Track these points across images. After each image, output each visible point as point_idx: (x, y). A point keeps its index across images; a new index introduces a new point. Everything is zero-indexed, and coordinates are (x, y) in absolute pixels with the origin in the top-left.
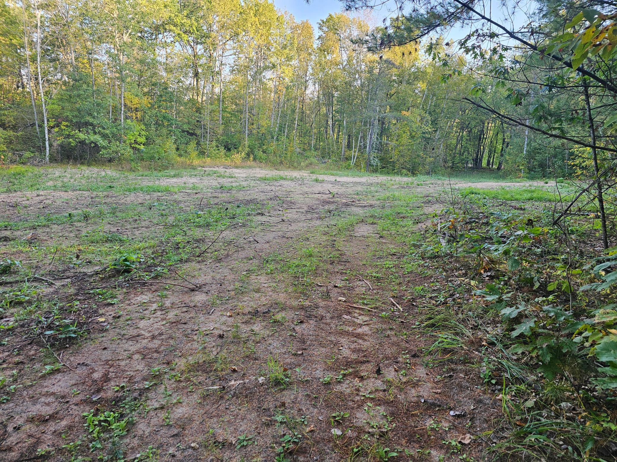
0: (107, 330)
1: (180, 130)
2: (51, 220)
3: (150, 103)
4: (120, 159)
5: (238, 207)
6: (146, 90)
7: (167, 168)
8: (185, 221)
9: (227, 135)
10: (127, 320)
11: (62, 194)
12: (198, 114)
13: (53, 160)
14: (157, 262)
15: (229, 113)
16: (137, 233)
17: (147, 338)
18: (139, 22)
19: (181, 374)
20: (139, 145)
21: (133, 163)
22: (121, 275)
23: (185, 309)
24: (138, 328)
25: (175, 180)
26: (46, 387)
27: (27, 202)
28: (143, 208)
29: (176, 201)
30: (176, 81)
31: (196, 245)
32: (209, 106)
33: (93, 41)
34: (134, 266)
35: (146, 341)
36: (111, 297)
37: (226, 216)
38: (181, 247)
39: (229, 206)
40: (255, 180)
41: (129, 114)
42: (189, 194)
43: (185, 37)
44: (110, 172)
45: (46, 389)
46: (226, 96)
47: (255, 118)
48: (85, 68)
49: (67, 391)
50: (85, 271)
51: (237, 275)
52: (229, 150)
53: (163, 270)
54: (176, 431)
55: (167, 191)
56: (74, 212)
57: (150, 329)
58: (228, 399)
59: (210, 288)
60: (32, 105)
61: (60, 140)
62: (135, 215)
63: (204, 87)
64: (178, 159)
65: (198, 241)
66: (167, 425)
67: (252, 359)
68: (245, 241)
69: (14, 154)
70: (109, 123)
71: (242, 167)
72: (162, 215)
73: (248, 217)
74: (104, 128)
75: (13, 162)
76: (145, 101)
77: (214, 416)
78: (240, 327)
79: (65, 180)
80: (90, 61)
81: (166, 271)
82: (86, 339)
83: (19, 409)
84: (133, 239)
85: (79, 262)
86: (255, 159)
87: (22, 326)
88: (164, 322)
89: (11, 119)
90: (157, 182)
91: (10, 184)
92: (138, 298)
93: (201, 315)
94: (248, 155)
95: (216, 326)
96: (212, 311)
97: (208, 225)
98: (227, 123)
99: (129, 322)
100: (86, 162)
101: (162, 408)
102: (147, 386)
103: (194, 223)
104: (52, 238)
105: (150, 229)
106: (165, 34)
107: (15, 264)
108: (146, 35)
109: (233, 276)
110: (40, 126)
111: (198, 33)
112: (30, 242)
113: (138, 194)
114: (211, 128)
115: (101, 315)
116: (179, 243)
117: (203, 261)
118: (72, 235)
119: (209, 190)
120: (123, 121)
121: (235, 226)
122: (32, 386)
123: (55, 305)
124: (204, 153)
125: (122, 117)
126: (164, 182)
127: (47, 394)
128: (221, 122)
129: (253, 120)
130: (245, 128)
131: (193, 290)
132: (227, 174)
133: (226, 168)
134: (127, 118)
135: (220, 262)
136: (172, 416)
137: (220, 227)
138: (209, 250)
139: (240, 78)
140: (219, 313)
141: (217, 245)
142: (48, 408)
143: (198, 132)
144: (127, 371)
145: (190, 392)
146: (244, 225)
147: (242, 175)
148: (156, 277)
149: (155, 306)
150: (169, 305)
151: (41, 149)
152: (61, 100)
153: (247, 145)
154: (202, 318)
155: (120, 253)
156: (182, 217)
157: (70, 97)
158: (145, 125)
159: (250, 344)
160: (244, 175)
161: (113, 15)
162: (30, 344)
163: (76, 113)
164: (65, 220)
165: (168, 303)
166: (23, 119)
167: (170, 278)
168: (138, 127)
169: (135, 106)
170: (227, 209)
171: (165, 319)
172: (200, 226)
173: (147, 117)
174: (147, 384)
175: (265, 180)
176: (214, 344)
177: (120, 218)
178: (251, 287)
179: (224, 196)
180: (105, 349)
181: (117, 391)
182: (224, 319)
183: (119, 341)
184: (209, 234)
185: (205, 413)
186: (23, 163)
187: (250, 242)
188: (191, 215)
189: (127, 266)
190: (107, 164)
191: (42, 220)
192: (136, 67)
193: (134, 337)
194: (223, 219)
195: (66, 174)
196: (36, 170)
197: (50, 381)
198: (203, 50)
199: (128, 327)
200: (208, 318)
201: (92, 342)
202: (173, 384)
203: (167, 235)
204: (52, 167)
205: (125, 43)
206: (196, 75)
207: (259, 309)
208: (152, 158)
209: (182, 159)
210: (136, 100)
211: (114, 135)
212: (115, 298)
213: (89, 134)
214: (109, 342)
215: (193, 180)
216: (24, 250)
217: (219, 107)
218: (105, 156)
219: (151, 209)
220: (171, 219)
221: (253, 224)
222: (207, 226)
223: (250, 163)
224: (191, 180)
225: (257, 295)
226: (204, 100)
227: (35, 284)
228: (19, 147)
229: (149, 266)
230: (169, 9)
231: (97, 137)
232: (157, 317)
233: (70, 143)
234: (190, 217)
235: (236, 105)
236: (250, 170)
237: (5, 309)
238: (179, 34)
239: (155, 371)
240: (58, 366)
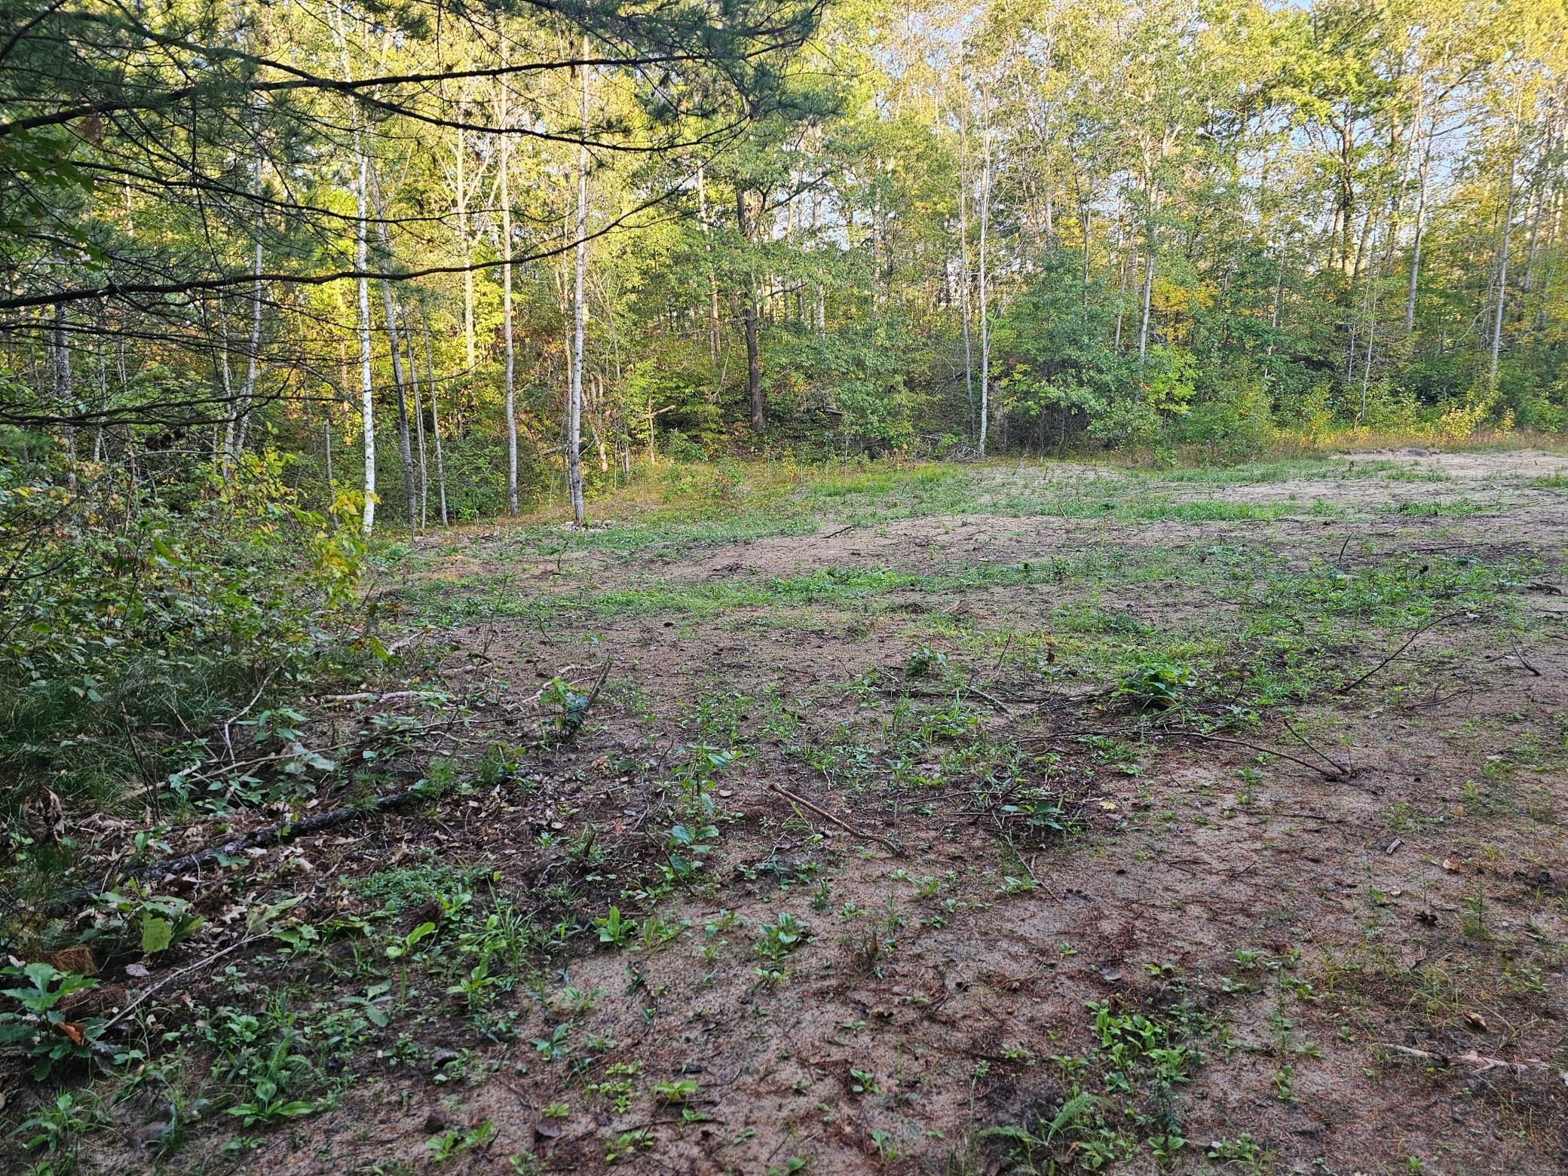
0: (1121, 832)
1: (1288, 358)
2: (990, 576)
3: (1212, 297)
4: (1129, 442)
5: (1463, 564)
6: (1203, 265)
7: (1244, 458)
8: (1297, 595)
9: (1429, 358)
10: (1167, 820)
11: (1008, 521)
12: (1342, 309)
13: (993, 449)
14: (1226, 691)
15: (1442, 294)
16: (1174, 617)
17: (1217, 873)
18: (1202, 101)
19: (1315, 987)
20: (1177, 403)
21: (1159, 449)
22: (1144, 712)
23: (1312, 825)
24: (1195, 843)
25: (1264, 489)
26: (1009, 920)
27: (946, 537)
28: (1184, 559)
29: (1268, 545)
30: (1288, 229)
31: (1333, 662)
32: (1379, 283)
33: (1093, 172)
34: (1174, 695)
35: (1214, 879)
36: (1124, 760)
37: (1422, 588)
38: (1291, 662)
39: (1431, 561)
40: (1517, 487)
41: (1159, 331)
42: (1305, 527)
43: (1322, 107)
44: (1106, 472)
45: (1010, 926)
46: (1432, 246)
47: (1528, 298)
48: (1071, 237)
49: (1050, 941)
50: (1064, 690)
51: (1468, 759)
52: (1432, 400)
53: (1247, 713)
54: (1309, 1125)
55: (1245, 516)
56: (1033, 561)
57: (1223, 853)
58: (1460, 1097)
59: (1385, 784)
60: (961, 335)
61: (1011, 404)
62: (1166, 575)
63: (1366, 232)
64: (1276, 433)
65: (1338, 651)
66: (1284, 1101)
67: (1535, 1009)
68: (1491, 667)
69: (924, 439)
70: (1114, 357)
71: (1474, 449)
72: (1235, 577)
73: (1499, 597)
74: (1100, 371)
75: (921, 456)
76: (1201, 294)
77: (1418, 1128)
78: (1487, 908)
79: (1014, 492)
80: (1083, 218)
81: (1253, 717)
82: (1078, 841)
83: (962, 949)
84: (1165, 630)
85: (1052, 670)
86: (1519, 424)
87: (956, 785)
88: (1258, 845)
89: (925, 368)
90: (1216, 496)
91: (916, 501)
92: (1189, 773)
93: (1360, 850)
94: (1497, 411)
95: (1408, 887)
96: (1394, 845)
97: (1366, 611)
98: (1429, 324)
99: (1171, 825)
100: (1057, 450)
101: (1268, 1053)
102: (1226, 989)
103: (1324, 602)
104: (994, 614)
105: (1206, 610)
106: (1268, 113)
107: (936, 659)
108: (1216, 128)
109: (1456, 762)
110: (975, 378)
111: (1361, 88)
112: (957, 619)
113: (1170, 523)
114: (1377, 344)
115: (1107, 795)
116: (1285, 651)
117: (1357, 707)
118: (1033, 610)
119: (1363, 516)
120: (1143, 350)
121: (1455, 621)
122: (982, 910)
123: (1013, 754)
124: (1353, 413)
125: (1144, 340)
126: (1237, 496)
127: (1012, 936)
128: (1411, 324)
129: (1521, 305)
130: (1492, 332)
131: (1332, 779)
132: (1423, 470)
133: (1420, 454)
134: (1153, 340)
135: (1410, 717)
136: (1296, 1083)
137: (1406, 618)
138: (1373, 680)
139: (1486, 187)
140: (1417, 856)
141: (1398, 669)
142: (1015, 966)
143: (1338, 357)
144: (1175, 938)
145: (1342, 1040)
146: (1484, 620)
147: (1471, 473)
148: (1229, 729)
149: (1230, 801)
150: (1269, 805)
151: (971, 427)
152: (1017, 317)
153: (1493, 384)
154: (1361, 857)
155: (1138, 660)
156: (1293, 584)
157: (1036, 306)
158: (1197, 352)
159: (1525, 965)
160: (1481, 473)
161: (1143, 98)
162: (973, 824)
163: (1045, 342)
164: (1017, 577)
165: (1264, 800)
166: (944, 366)
167: (1266, 737)
168: (1178, 360)
169: (1175, 308)
170: (1426, 568)
171: (1259, 838)
172: (1341, 613)
173: (1204, 332)
174: (1226, 984)
175: (1557, 485)
176: (1405, 935)
177: (1132, 580)
178: (1520, 804)
179: (1415, 533)
180: (1121, 872)
181: (1156, 977)
182: (1433, 874)
183: (1150, 863)
184: (1370, 635)
185: (1390, 1110)
186: (939, 458)
187: (1509, 669)
188: (1315, 581)
189: (1158, 691)
190: (1101, 453)
191: (973, 577)
192: (1185, 213)
193: (1185, 862)
194: (1412, 597)
195: (1015, 479)
196: (961, 471)
197: (1016, 911)
198: (1370, 133)
199: (1168, 836)
200: (1384, 863)
201: (1091, 851)
202: (1292, 1004)
203: (1250, 628)
204: (990, 465)
205: (1165, 160)
206: (1346, 203)
207: (1551, 872)
208: (1208, 434)
209: (1287, 434)
210: (1178, 295)
211: (1121, 384)
212: (1135, 762)
213: (1068, 386)
214: (1128, 860)
215: (1317, 488)
216: (947, 633)
217: (1410, 281)
218: (1099, 435)
219: (1203, 560)
220: (1259, 590)
221: (1518, 620)
222: (1364, 612)
223: (1505, 433)
224: (1309, 489)
225: (1546, 831)
226: (1362, 266)
227: (972, 705)
228: (933, 425)
229: (1208, 701)
230: (1284, 46)
231: (1086, 392)
232: (1239, 829)
233: (1028, 409)
234: (1314, 588)
235: (1466, 266)
236: (1501, 457)
237: (923, 746)
238: (1305, 105)
239: (1245, 957)
240: (1029, 884)
